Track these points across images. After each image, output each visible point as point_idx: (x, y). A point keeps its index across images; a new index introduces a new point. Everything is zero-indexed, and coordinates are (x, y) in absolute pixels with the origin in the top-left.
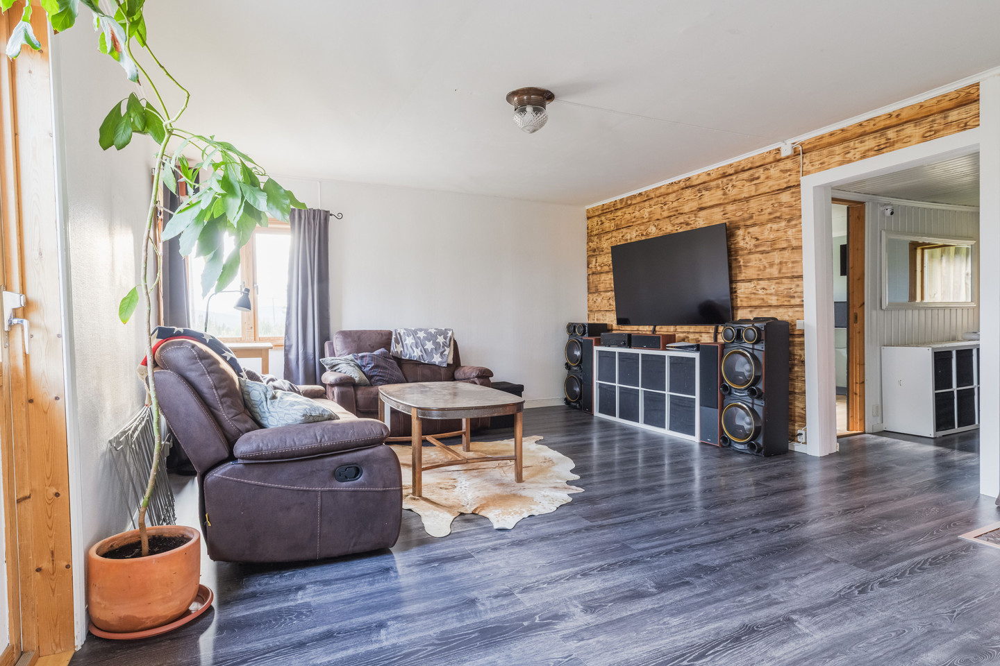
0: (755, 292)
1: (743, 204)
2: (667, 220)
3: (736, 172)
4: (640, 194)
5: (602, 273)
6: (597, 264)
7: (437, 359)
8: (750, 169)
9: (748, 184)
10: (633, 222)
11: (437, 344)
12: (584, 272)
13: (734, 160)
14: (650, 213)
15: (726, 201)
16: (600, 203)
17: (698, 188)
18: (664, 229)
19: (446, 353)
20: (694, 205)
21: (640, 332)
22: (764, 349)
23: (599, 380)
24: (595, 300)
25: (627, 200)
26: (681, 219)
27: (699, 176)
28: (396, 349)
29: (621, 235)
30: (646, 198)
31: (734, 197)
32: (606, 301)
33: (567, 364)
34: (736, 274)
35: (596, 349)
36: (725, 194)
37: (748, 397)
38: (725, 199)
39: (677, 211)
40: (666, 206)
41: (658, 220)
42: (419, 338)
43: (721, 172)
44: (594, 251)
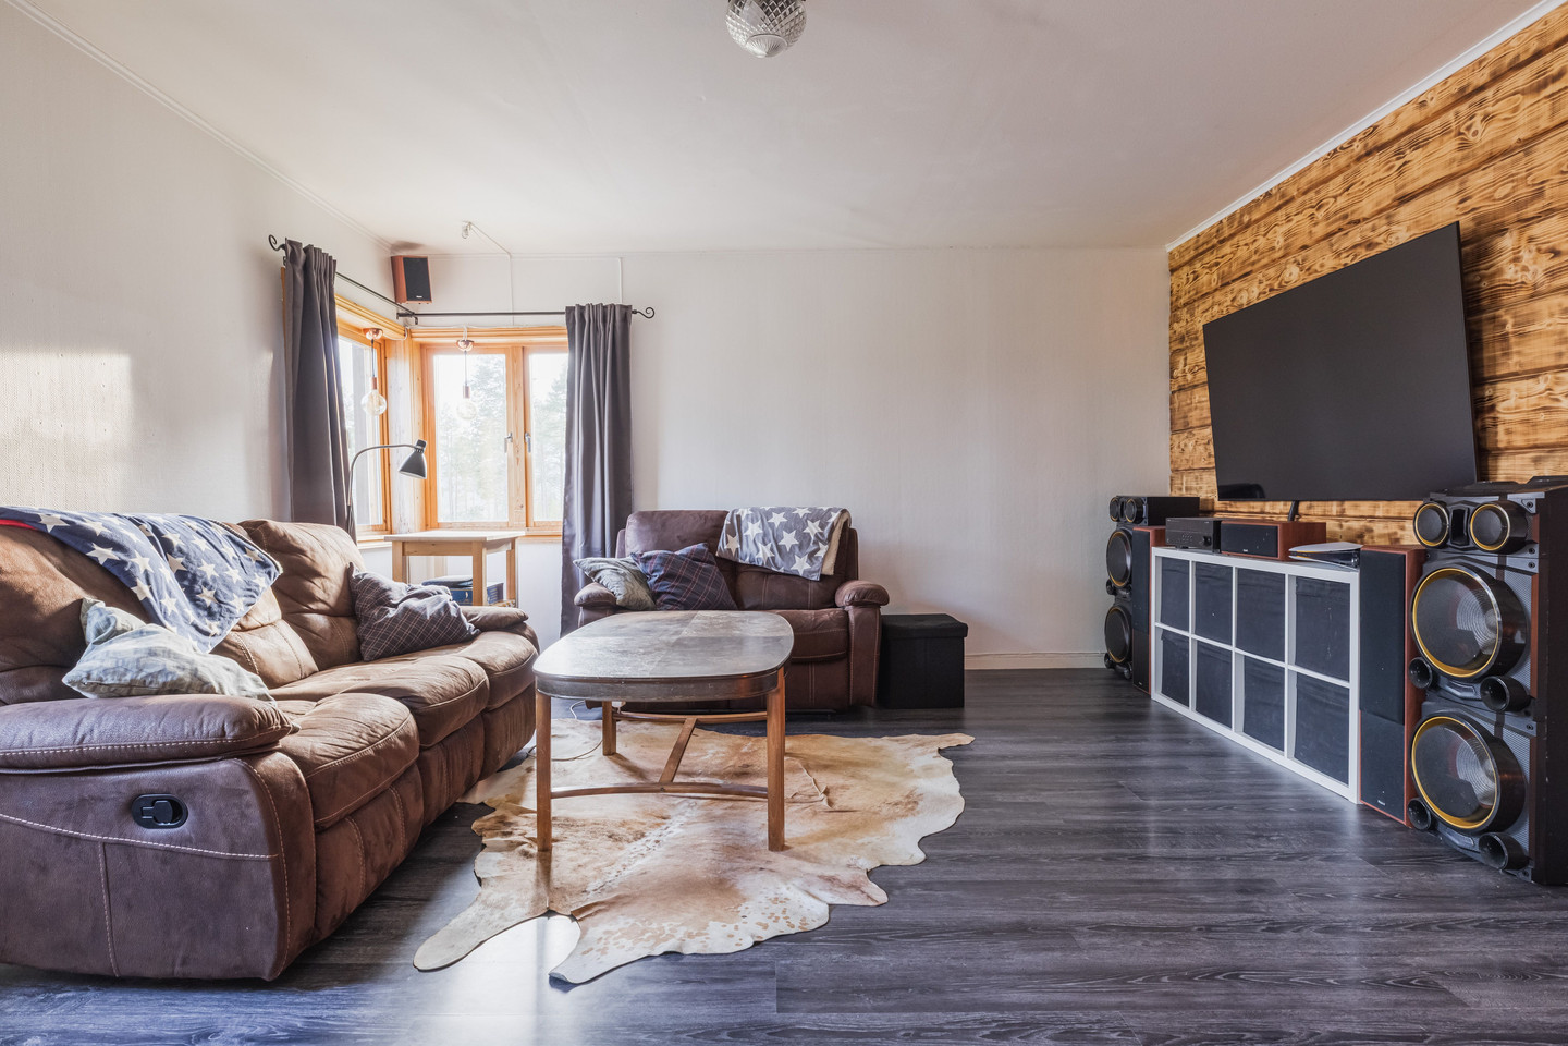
0: (1548, 403)
1: (1514, 163)
2: (1324, 244)
3: (1497, 77)
4: (1268, 195)
5: (1196, 386)
6: (1187, 367)
7: (801, 566)
8: (1538, 55)
9: (1530, 100)
10: (1253, 263)
11: (803, 539)
12: (1163, 387)
13: (1487, 46)
14: (1288, 235)
15: (1467, 165)
16: (1191, 235)
17: (1395, 147)
18: (1317, 267)
19: (821, 554)
20: (1385, 193)
21: (1268, 517)
22: (1535, 570)
23: (1162, 621)
24: (1182, 446)
25: (1242, 216)
26: (1355, 236)
27: (1397, 114)
28: (728, 544)
29: (1230, 297)
30: (1280, 201)
31: (1488, 149)
32: (1201, 448)
33: (1109, 583)
34: (1494, 358)
35: (1157, 552)
36: (1464, 146)
37: (1483, 704)
38: (1464, 158)
39: (1346, 216)
40: (1322, 212)
41: (1304, 247)
42: (772, 525)
43: (1454, 89)
44: (1182, 339)
